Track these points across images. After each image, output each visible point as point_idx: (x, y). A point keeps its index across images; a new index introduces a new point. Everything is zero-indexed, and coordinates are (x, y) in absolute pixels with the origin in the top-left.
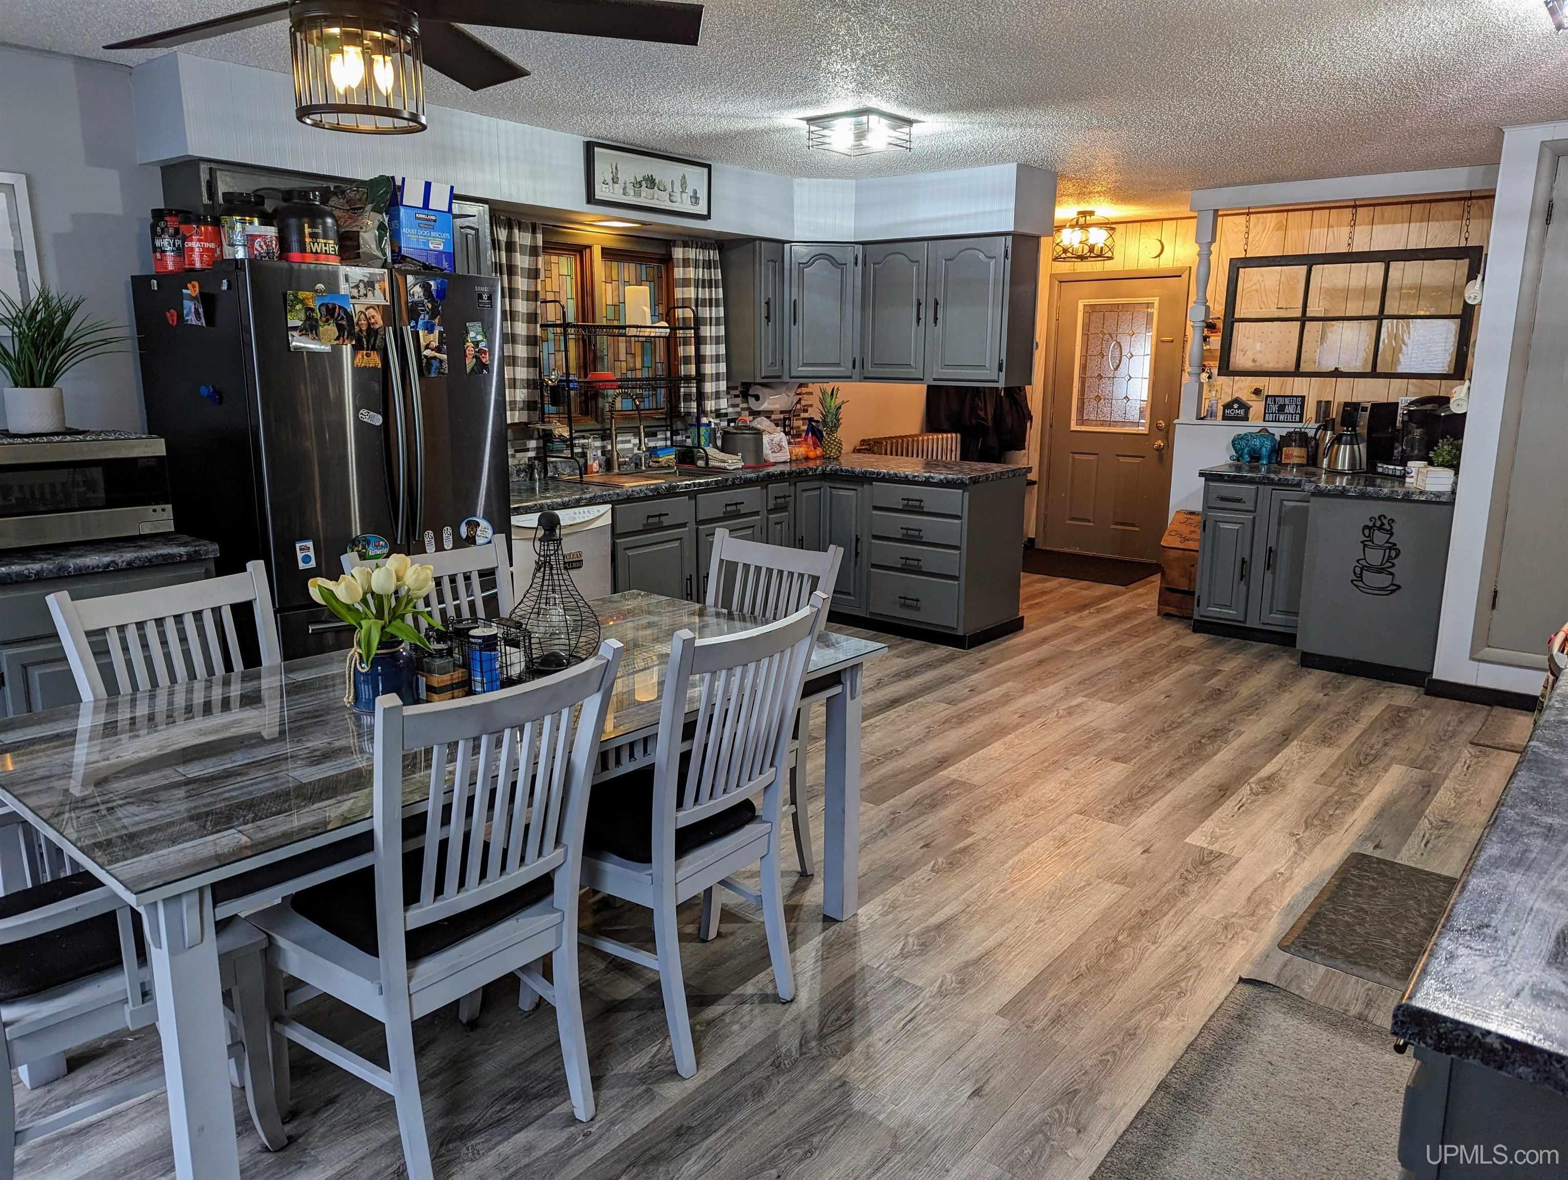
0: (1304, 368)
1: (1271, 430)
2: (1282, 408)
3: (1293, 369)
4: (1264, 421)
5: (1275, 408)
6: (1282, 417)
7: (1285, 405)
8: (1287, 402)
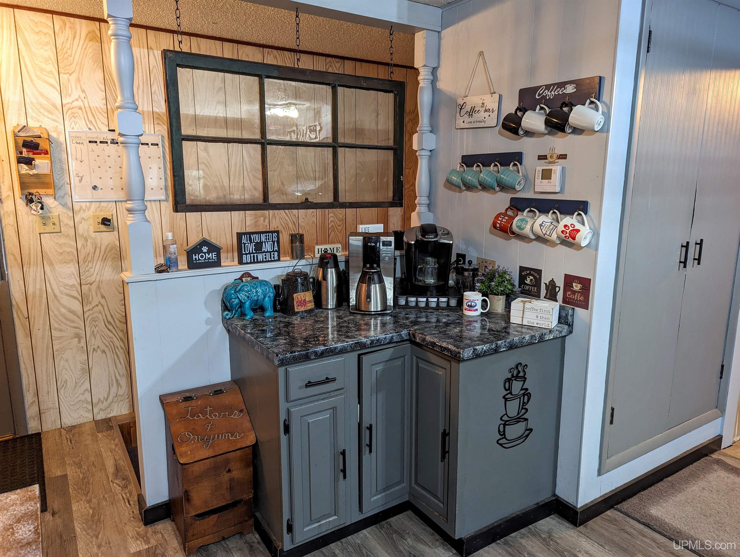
0: (273, 199)
1: (254, 274)
2: (259, 247)
3: (260, 201)
4: (241, 262)
5: (251, 247)
6: (260, 257)
7: (261, 243)
8: (263, 239)
